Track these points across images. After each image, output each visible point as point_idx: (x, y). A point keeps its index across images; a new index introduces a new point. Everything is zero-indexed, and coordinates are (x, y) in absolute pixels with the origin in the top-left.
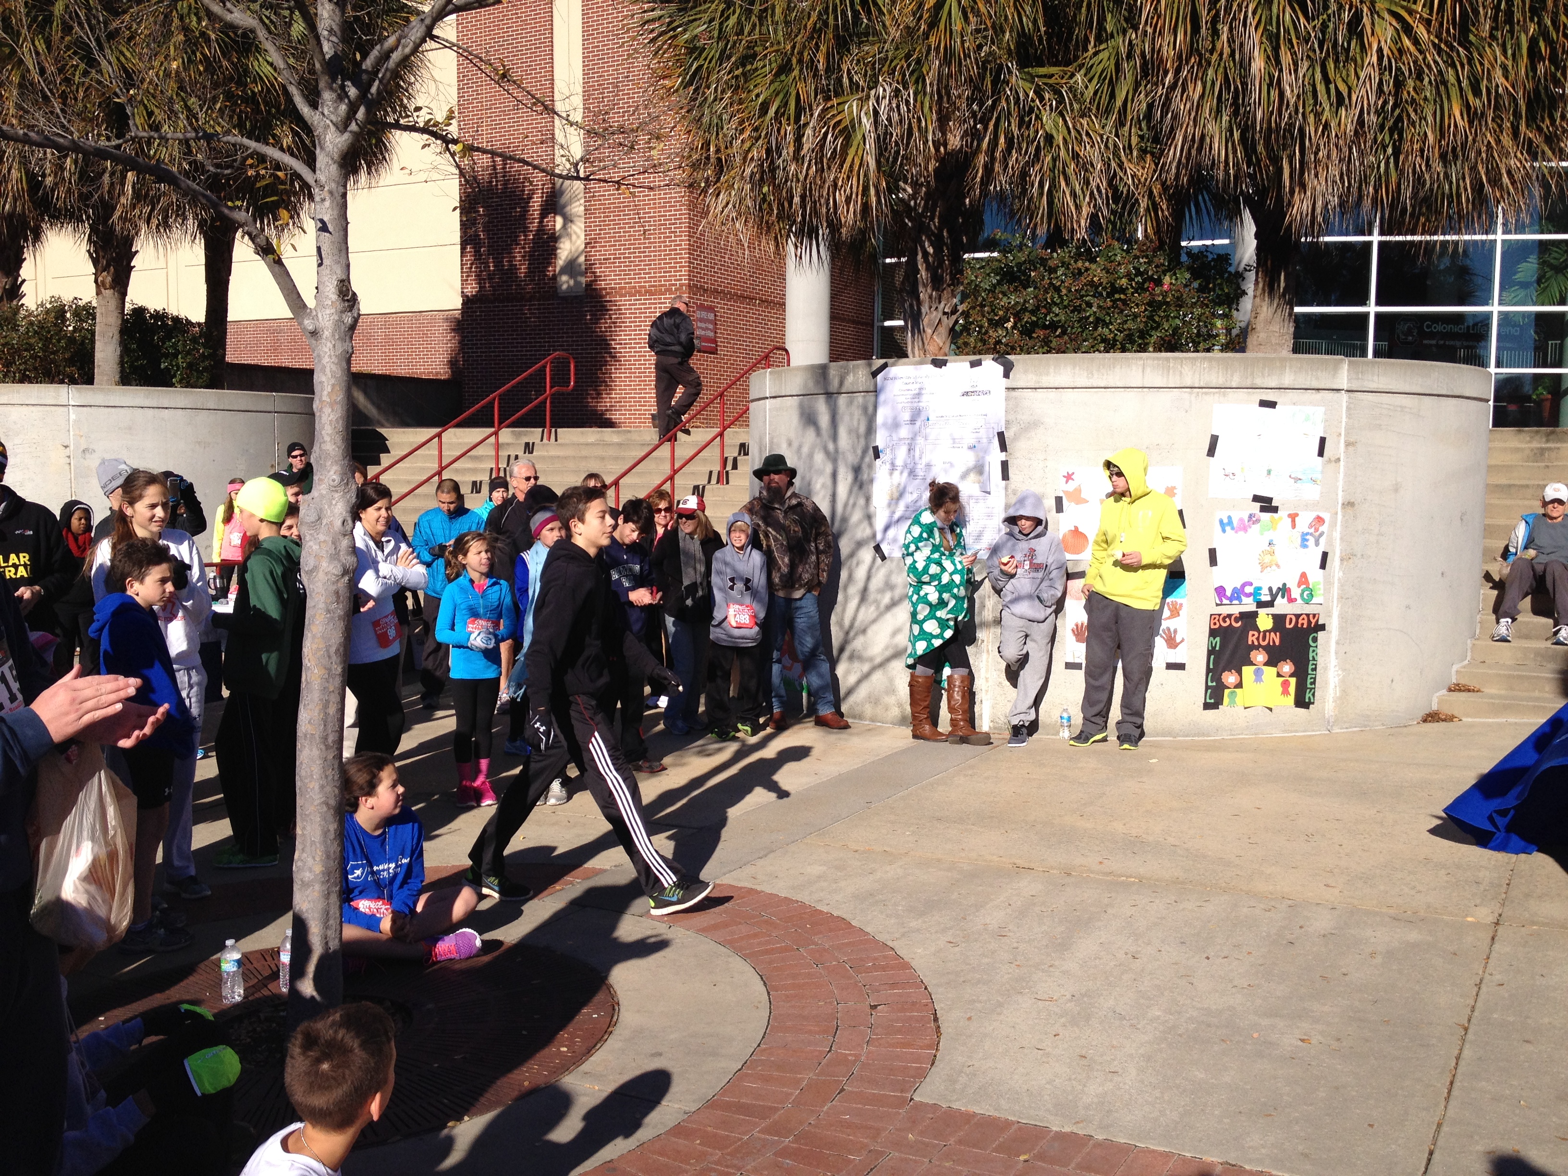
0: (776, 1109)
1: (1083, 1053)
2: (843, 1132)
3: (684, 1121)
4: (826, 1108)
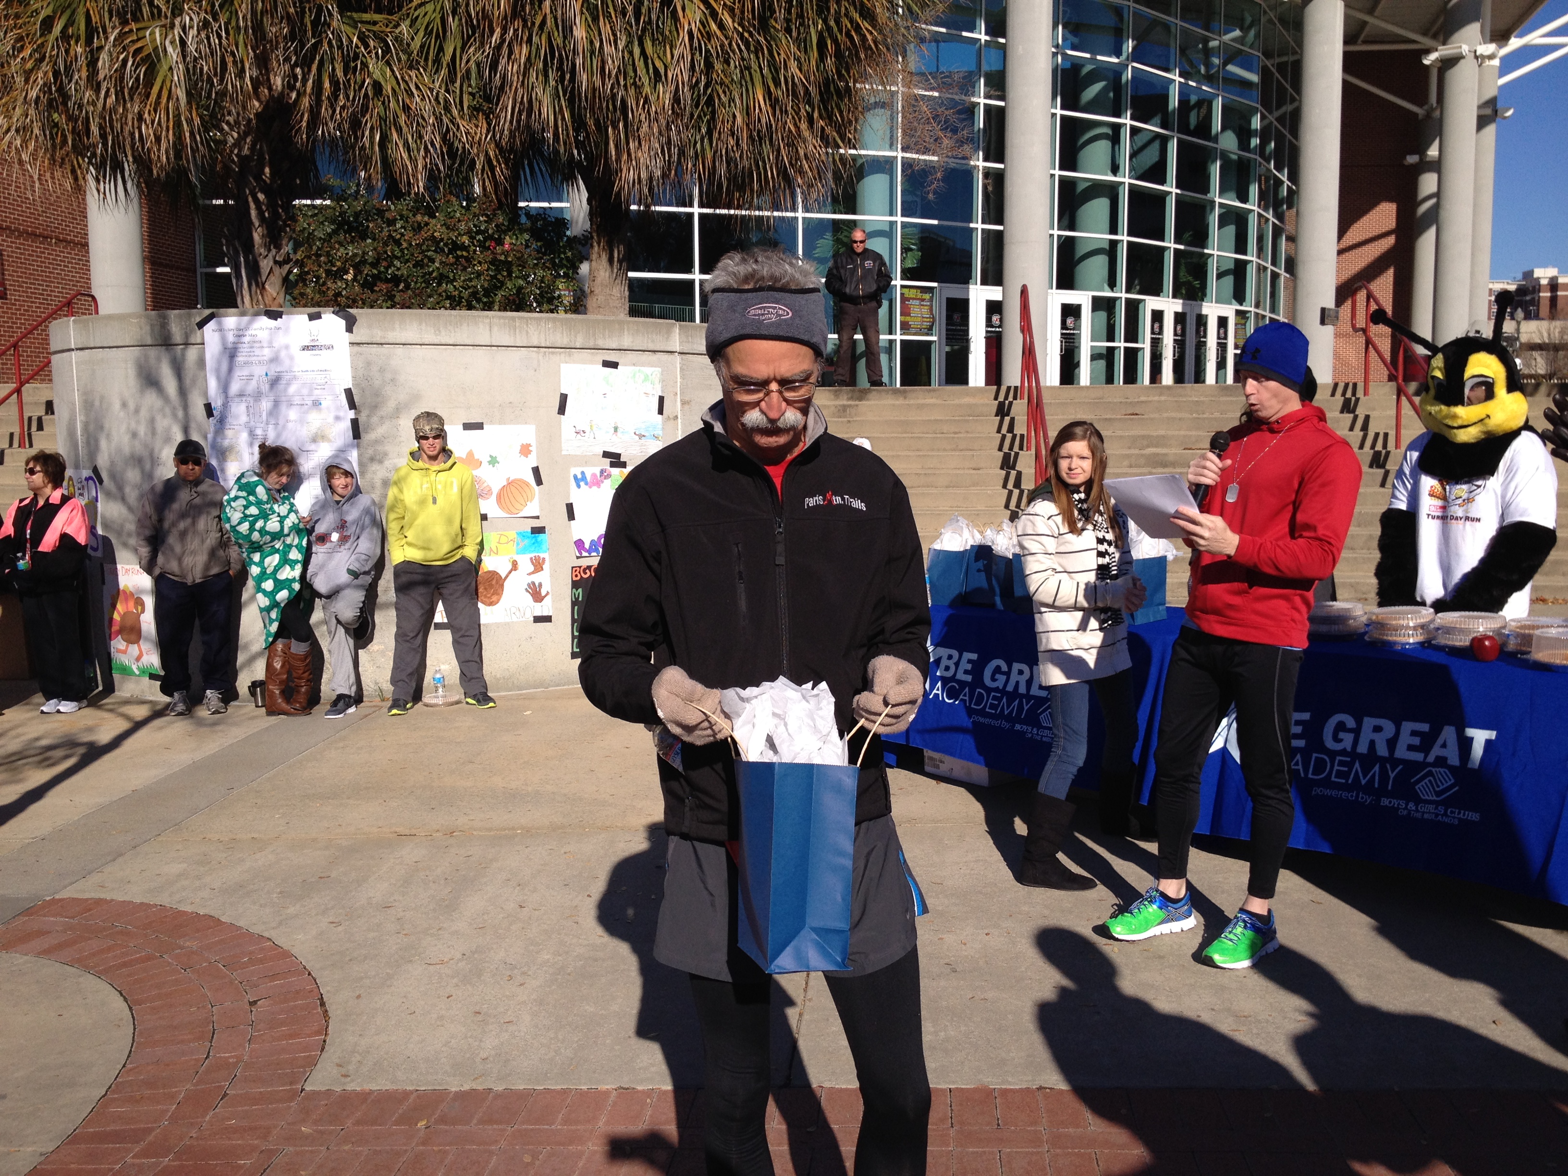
0: (149, 1131)
1: (477, 1009)
2: (229, 1139)
3: (40, 1164)
4: (207, 1118)
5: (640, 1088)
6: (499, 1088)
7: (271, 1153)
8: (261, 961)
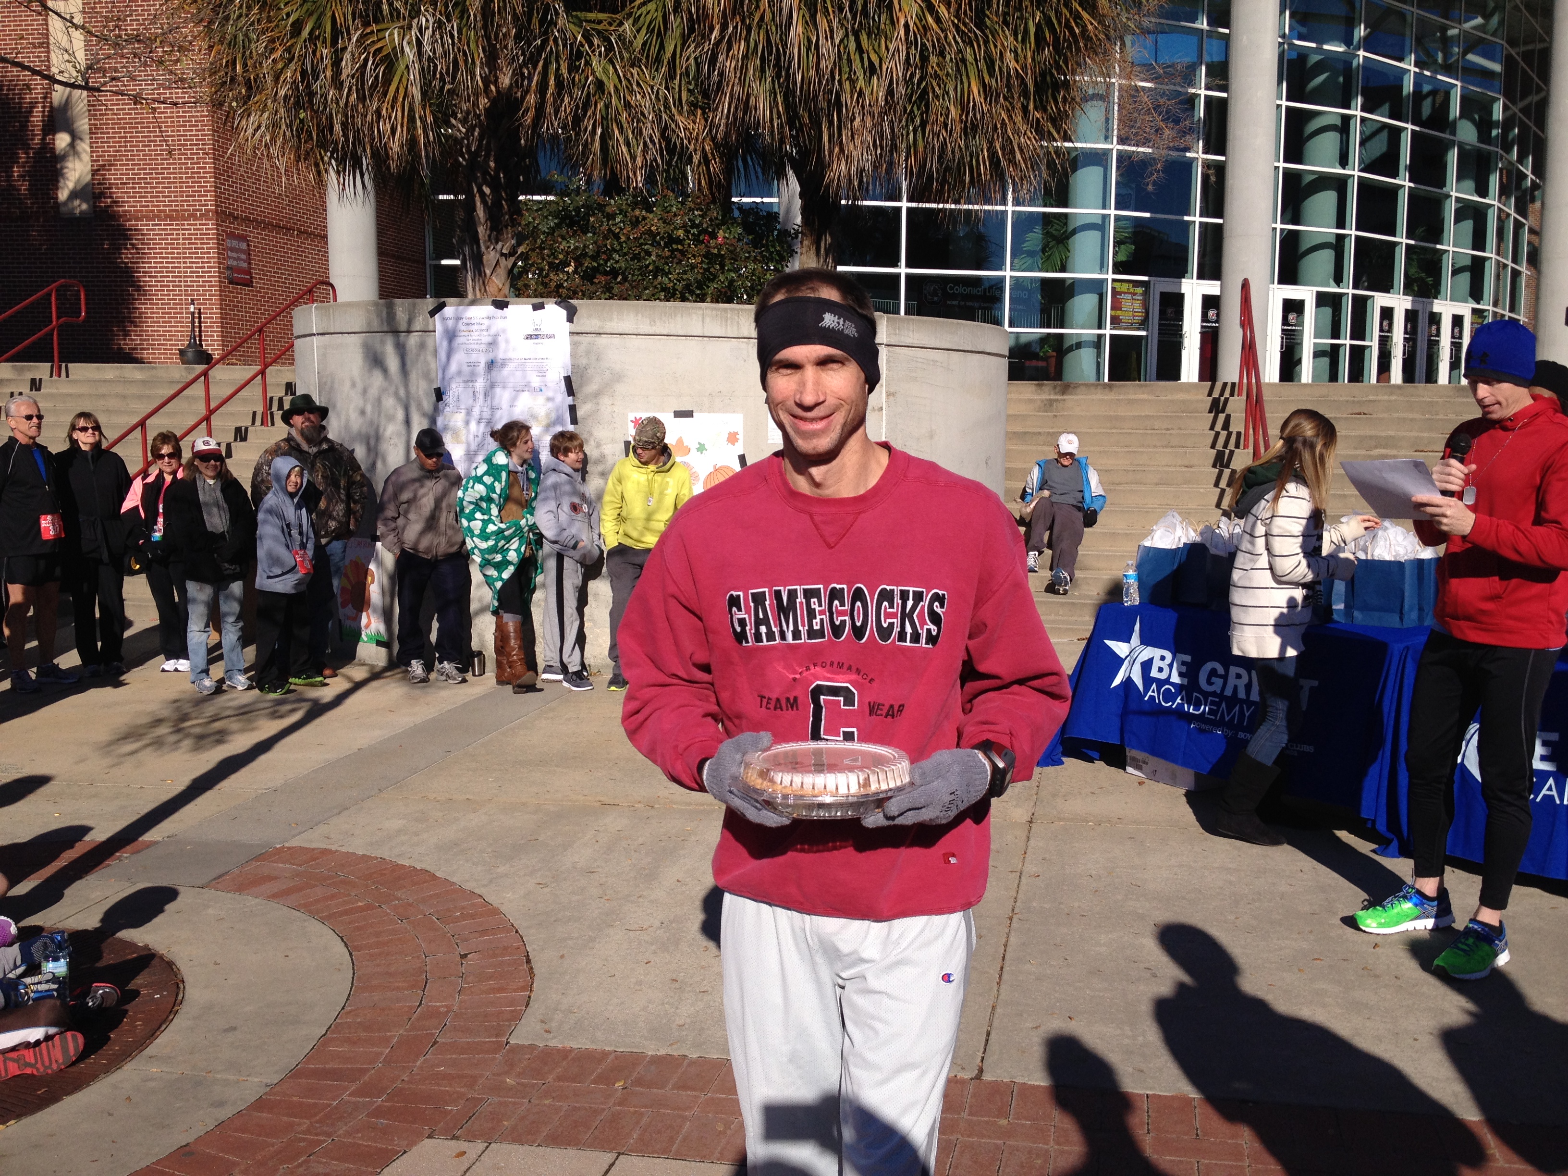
0: (367, 1070)
1: (674, 977)
2: (438, 1085)
3: (266, 1094)
4: (418, 1063)
6: (695, 1056)
7: (476, 1101)
8: (473, 917)
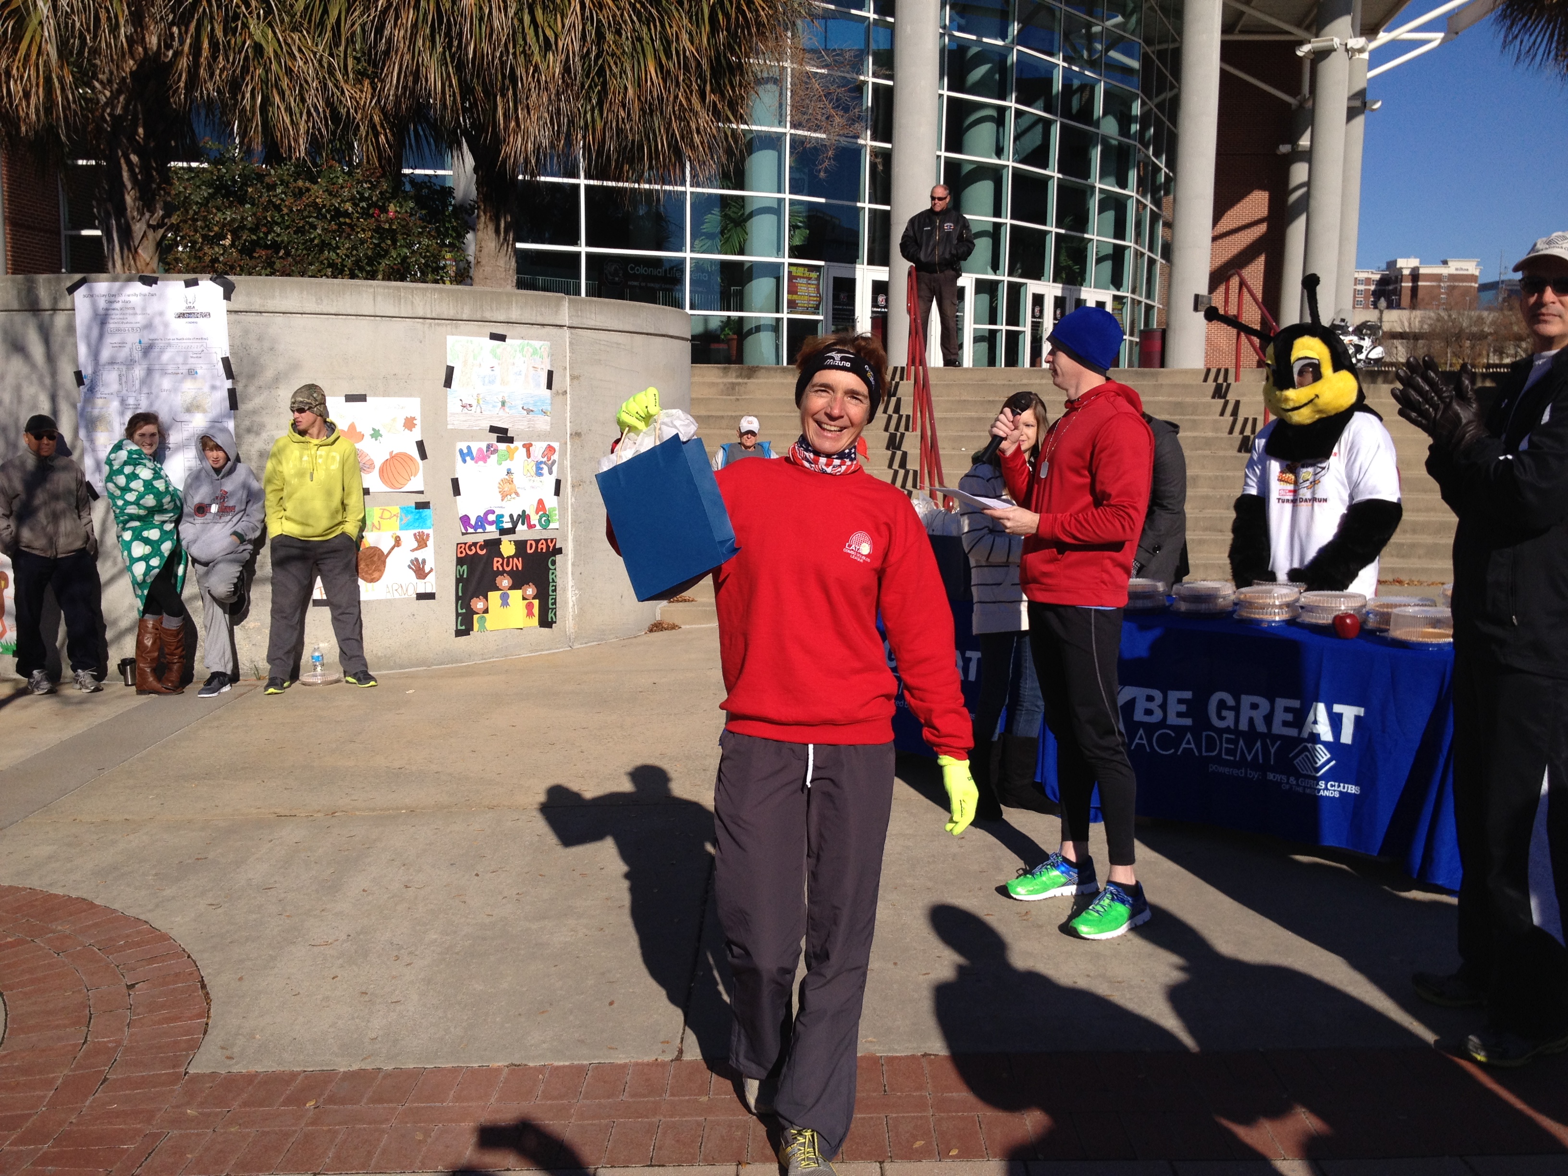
0: (30, 1115)
1: (364, 989)
2: (112, 1124)
4: (87, 1103)
5: (531, 1064)
6: (389, 1067)
7: (156, 1136)
8: (138, 944)
